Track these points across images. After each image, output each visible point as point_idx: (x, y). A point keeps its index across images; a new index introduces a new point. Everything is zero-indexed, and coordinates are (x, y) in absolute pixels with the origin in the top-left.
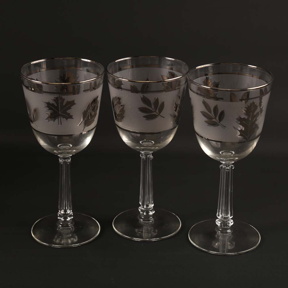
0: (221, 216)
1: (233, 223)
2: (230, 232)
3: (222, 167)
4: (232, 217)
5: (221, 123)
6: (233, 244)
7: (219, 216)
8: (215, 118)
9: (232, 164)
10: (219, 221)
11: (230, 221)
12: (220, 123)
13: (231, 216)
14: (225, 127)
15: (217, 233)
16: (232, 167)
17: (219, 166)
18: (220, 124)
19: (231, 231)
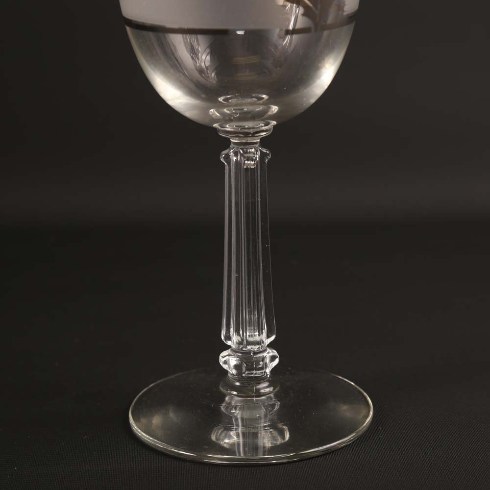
0: (235, 338)
1: (277, 361)
2: (267, 390)
3: (227, 157)
4: (273, 338)
6: (282, 433)
7: (228, 338)
10: (229, 355)
11: (268, 353)
13: (268, 337)
15: (227, 399)
16: (263, 155)
17: (219, 154)
19: (271, 389)
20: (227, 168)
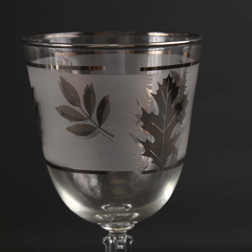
3: (107, 242)
5: (102, 127)
8: (90, 118)
9: (129, 232)
12: (99, 127)
14: (112, 136)
16: (128, 240)
17: (101, 240)
18: (101, 131)
20: (106, 247)
